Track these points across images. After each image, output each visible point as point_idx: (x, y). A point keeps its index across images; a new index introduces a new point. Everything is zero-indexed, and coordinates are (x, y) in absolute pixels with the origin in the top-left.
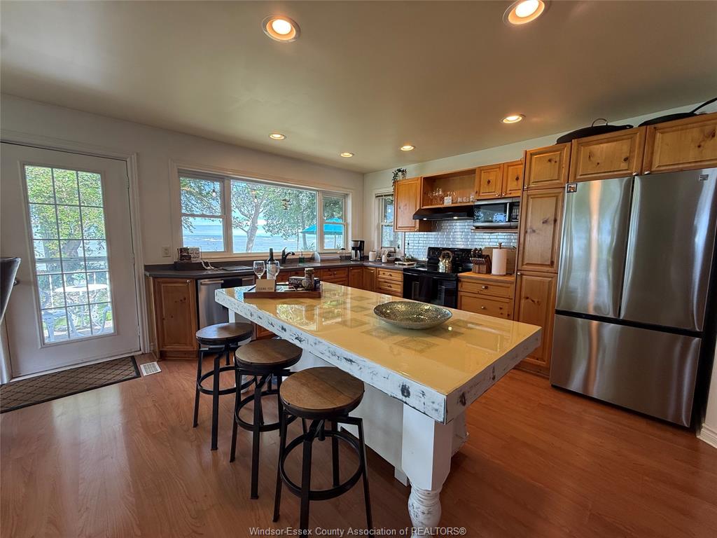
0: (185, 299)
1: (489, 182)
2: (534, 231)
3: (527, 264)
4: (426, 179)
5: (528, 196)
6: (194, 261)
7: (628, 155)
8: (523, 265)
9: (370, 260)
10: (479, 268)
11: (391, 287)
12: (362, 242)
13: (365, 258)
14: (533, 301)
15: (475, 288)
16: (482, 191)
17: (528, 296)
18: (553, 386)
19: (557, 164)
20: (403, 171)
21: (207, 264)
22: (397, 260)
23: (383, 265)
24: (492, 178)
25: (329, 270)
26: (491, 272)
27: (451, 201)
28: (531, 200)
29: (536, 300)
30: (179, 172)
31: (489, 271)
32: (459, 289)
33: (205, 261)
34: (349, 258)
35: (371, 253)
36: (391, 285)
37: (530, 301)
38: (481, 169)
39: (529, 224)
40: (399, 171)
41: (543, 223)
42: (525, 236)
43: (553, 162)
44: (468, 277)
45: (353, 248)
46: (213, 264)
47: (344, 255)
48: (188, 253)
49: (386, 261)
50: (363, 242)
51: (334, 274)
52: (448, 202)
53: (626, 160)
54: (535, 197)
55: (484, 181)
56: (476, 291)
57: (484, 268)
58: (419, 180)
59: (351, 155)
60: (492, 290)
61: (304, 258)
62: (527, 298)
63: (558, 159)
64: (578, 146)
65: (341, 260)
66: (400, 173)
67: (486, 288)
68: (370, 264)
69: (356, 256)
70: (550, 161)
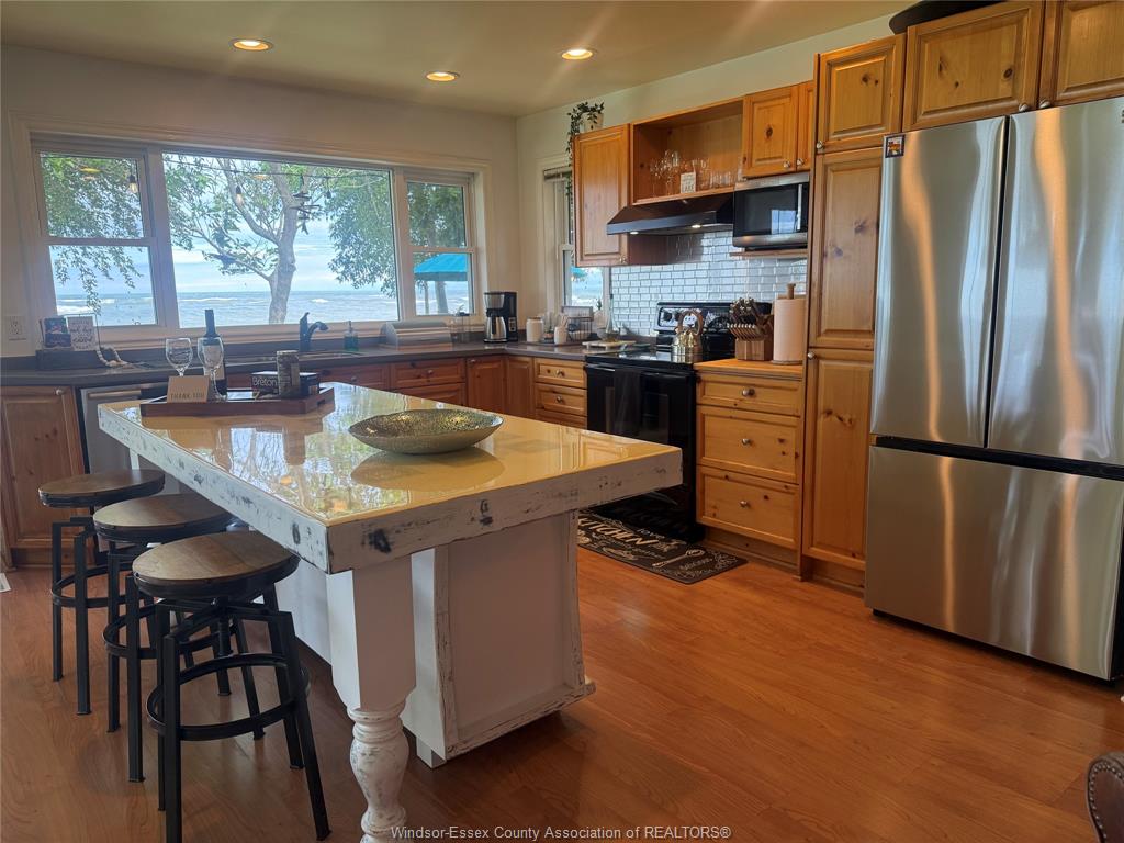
0: (55, 432)
1: (769, 132)
2: (839, 252)
3: (829, 332)
4: (640, 128)
5: (826, 167)
6: (78, 347)
7: (1012, 63)
8: (819, 334)
9: (530, 338)
10: (750, 348)
11: (562, 401)
12: (511, 297)
13: (517, 336)
14: (840, 419)
15: (733, 395)
16: (755, 157)
17: (831, 408)
18: (876, 613)
19: (880, 85)
20: (593, 109)
21: (109, 355)
22: (593, 337)
23: (557, 351)
24: (775, 122)
25: (413, 366)
26: (772, 358)
27: (693, 183)
28: (831, 176)
29: (846, 418)
30: (32, 140)
31: (768, 356)
32: (699, 400)
33: (106, 347)
34: (479, 337)
35: (529, 322)
36: (565, 397)
37: (837, 419)
38: (756, 100)
39: (829, 237)
40: (584, 108)
41: (857, 231)
42: (822, 263)
43: (871, 82)
44: (720, 372)
45: (489, 312)
46: (125, 355)
47: (466, 329)
48: (64, 329)
49: (563, 341)
50: (514, 295)
51: (428, 375)
52: (688, 187)
53: (1008, 74)
54: (840, 168)
55: (760, 132)
56: (730, 401)
57: (758, 347)
58: (625, 132)
59: (452, 77)
60: (765, 398)
61: (356, 338)
62: (829, 413)
63: (880, 77)
64: (919, 44)
65: (453, 341)
66: (585, 116)
67: (751, 394)
68: (530, 349)
69: (494, 332)
70: (865, 79)
